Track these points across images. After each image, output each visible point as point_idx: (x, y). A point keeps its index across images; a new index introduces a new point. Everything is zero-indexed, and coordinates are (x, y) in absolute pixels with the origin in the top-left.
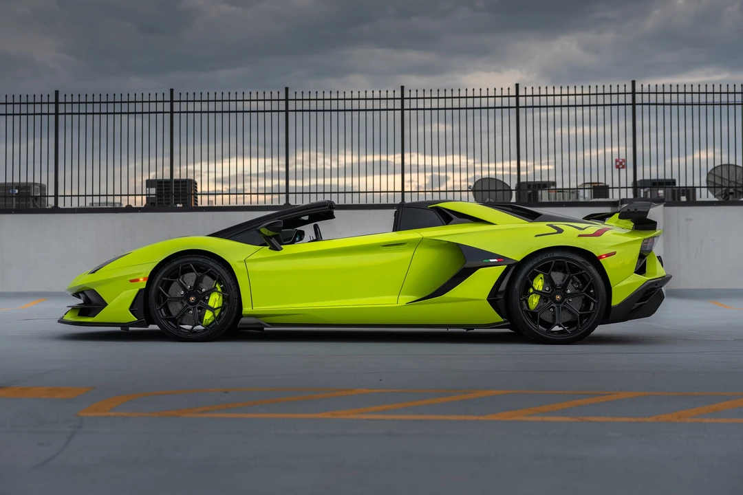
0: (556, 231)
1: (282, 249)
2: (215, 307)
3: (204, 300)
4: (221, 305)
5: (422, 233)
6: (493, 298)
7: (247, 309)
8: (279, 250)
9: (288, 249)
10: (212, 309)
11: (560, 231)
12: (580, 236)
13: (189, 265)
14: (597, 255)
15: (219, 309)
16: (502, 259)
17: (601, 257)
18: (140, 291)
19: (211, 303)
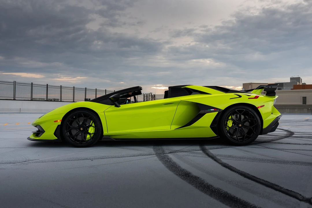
0: (239, 97)
1: (120, 106)
2: (91, 133)
3: (87, 130)
4: (94, 132)
5: (180, 99)
6: (212, 126)
7: (105, 133)
8: (118, 107)
9: (123, 106)
10: (90, 134)
11: (240, 96)
12: (249, 98)
13: (81, 114)
14: (257, 107)
15: (93, 134)
16: (216, 109)
17: (259, 107)
18: (58, 126)
19: (89, 131)
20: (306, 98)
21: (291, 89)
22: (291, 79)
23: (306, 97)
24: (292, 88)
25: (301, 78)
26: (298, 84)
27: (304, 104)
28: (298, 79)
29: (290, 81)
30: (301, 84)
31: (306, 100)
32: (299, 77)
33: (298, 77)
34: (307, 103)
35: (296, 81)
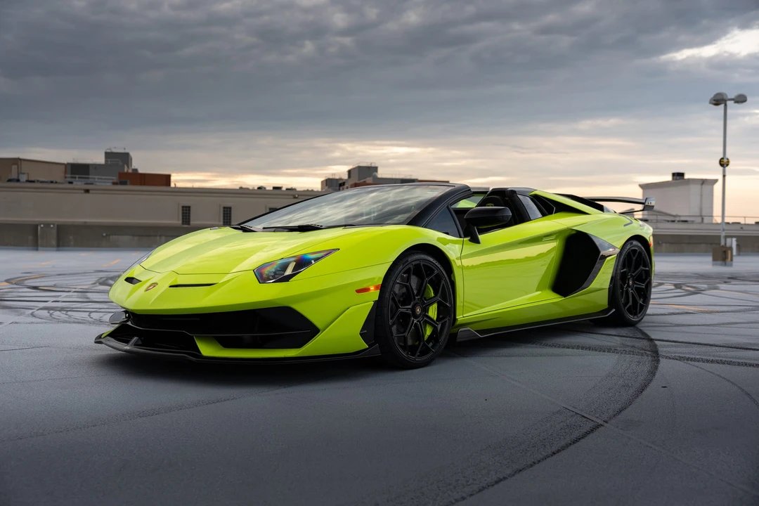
3: (426, 310)
7: (460, 317)
16: (614, 248)
18: (374, 304)
20: (189, 210)
21: (114, 184)
22: (109, 155)
23: (189, 207)
24: (115, 181)
25: (132, 154)
26: (126, 170)
27: (186, 224)
28: (125, 158)
29: (106, 161)
30: (130, 171)
31: (189, 213)
32: (127, 151)
33: (122, 151)
34: (191, 222)
35: (120, 163)
